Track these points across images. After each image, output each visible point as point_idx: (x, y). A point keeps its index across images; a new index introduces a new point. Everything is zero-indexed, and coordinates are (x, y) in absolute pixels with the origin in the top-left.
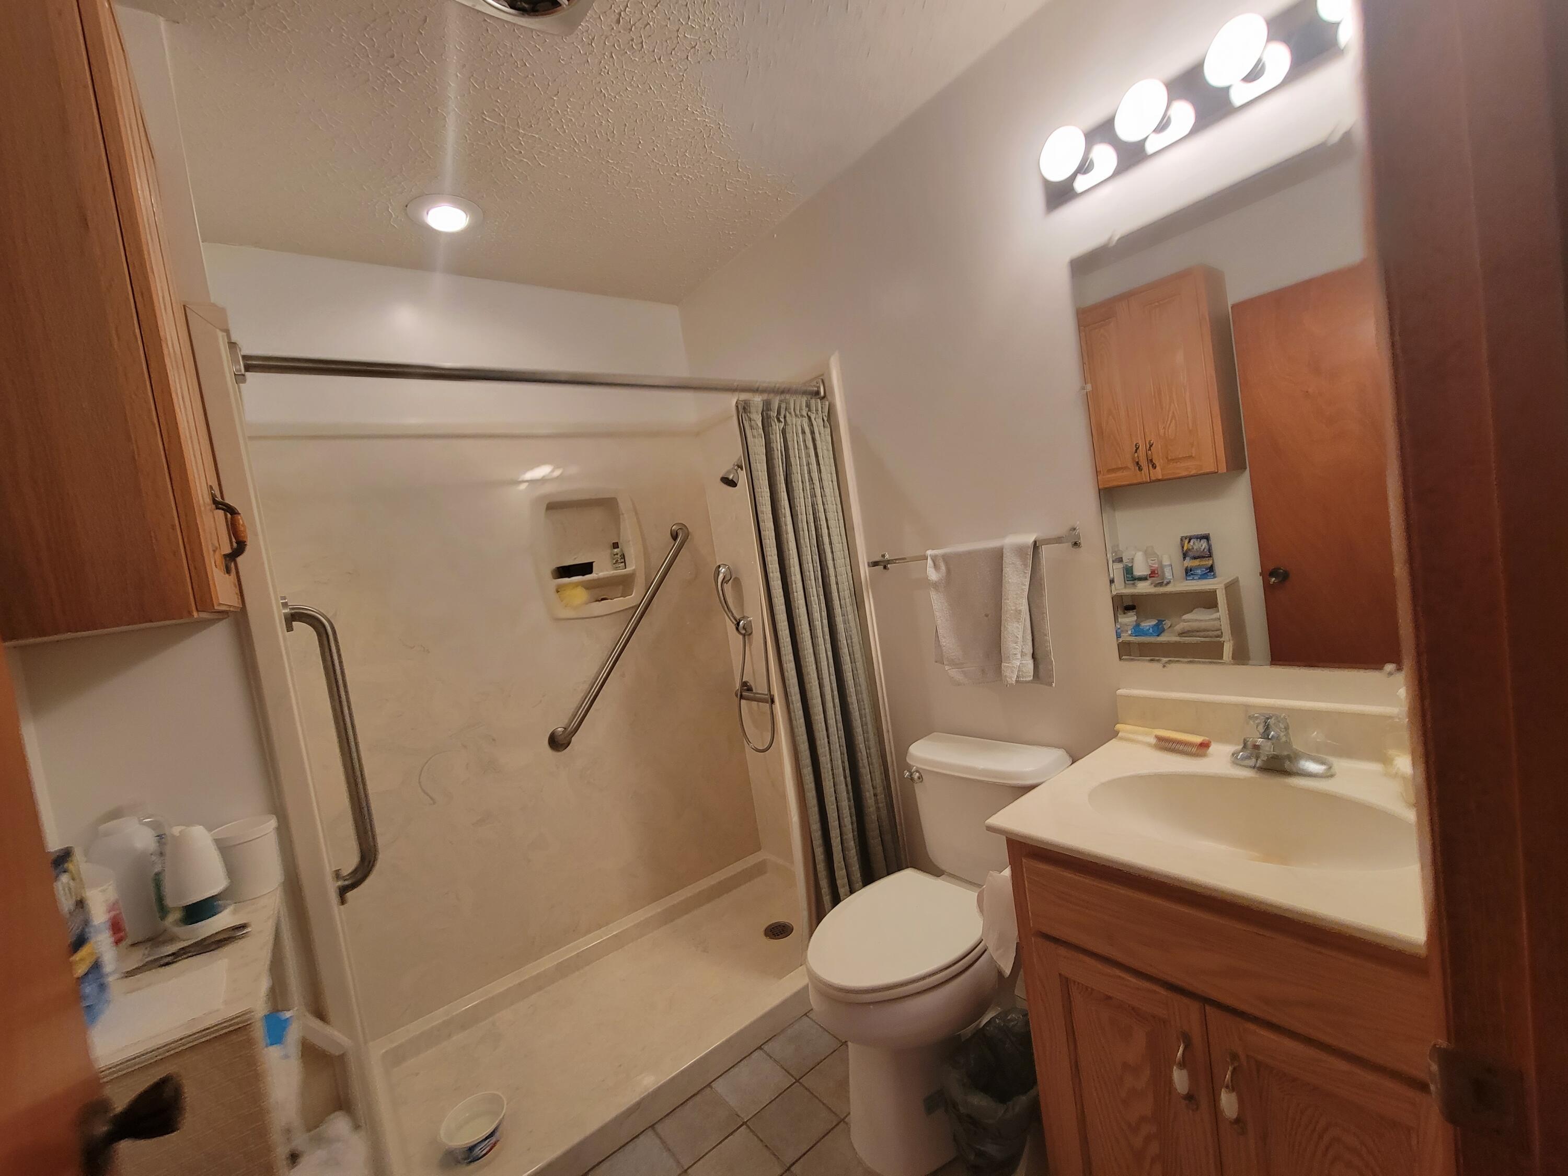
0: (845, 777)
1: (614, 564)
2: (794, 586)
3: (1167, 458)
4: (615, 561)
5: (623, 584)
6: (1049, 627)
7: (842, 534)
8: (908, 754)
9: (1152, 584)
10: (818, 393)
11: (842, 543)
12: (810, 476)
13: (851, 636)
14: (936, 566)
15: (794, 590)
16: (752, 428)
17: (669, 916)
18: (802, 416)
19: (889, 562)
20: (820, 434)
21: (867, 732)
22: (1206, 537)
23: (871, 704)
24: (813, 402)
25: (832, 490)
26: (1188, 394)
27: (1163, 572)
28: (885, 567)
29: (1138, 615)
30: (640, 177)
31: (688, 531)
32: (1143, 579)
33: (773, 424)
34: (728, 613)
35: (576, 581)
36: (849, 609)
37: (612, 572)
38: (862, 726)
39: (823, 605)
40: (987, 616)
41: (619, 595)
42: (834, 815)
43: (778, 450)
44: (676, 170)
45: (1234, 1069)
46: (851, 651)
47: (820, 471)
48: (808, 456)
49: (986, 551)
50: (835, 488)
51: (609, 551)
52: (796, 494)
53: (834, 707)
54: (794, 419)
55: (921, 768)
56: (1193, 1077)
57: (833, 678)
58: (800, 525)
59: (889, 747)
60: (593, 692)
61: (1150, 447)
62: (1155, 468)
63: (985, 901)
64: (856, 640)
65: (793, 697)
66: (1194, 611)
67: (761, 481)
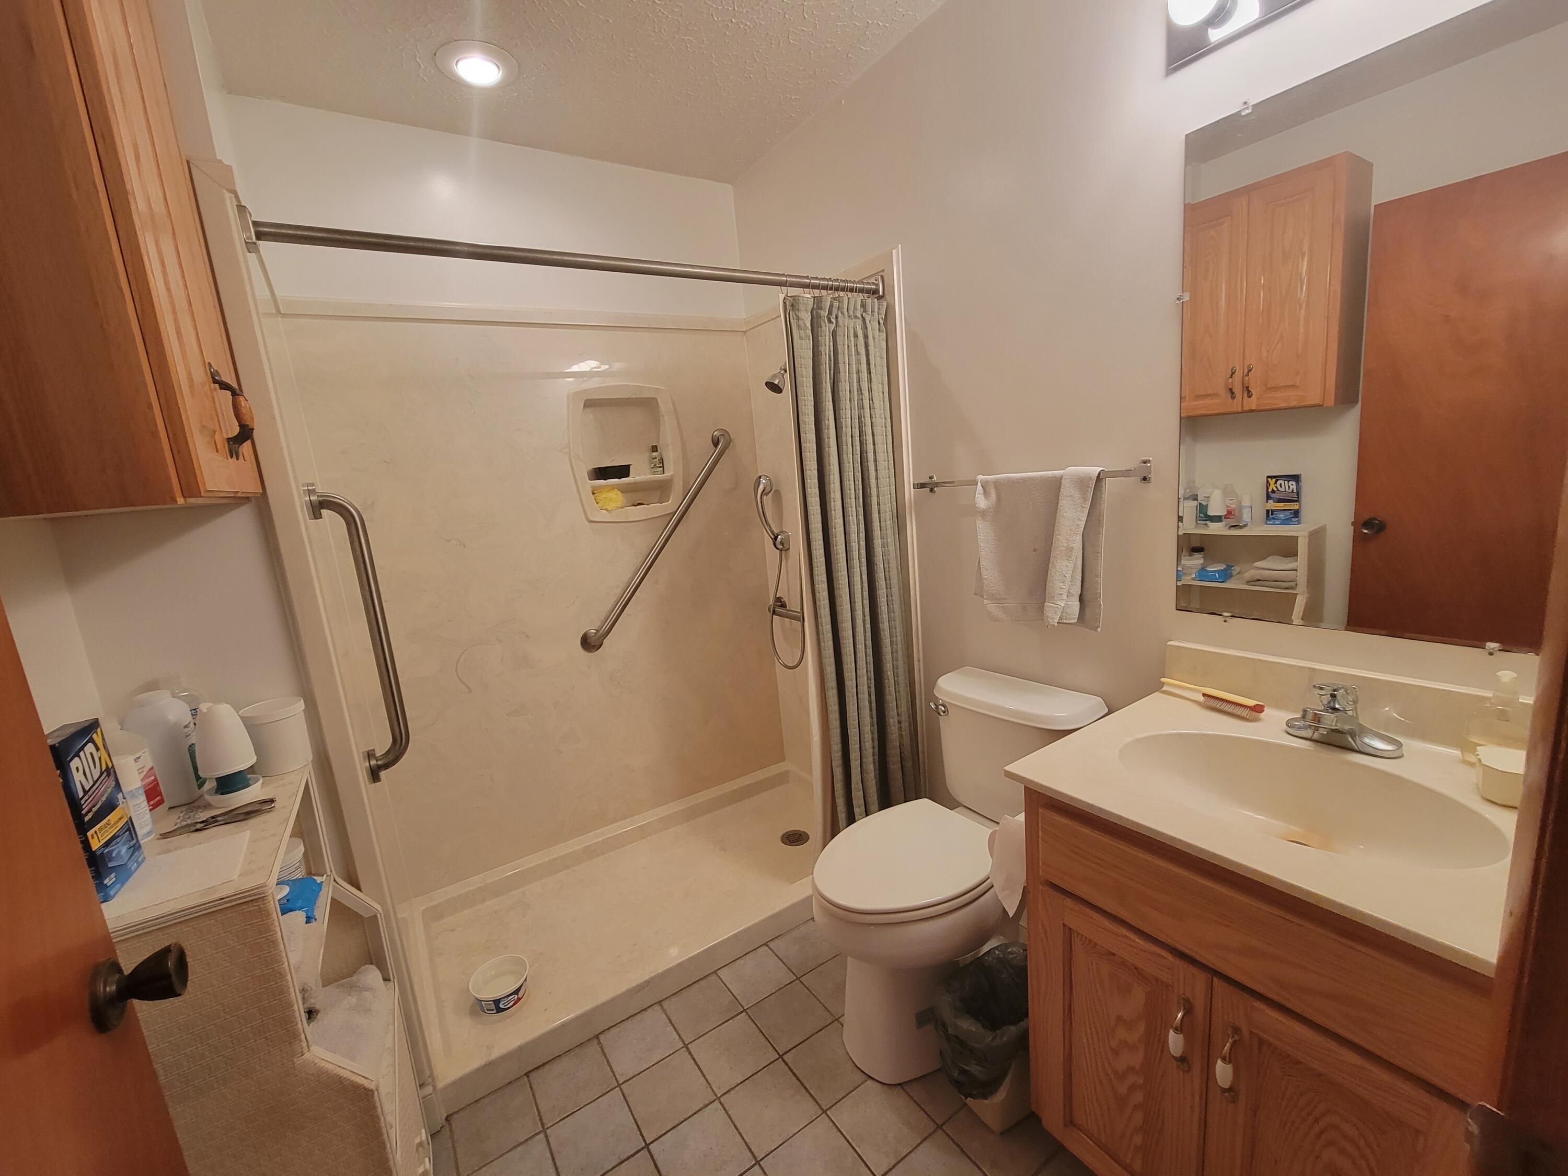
0: (870, 702)
1: (652, 468)
2: (832, 503)
3: (1266, 385)
4: (652, 465)
5: (661, 489)
6: (1101, 567)
7: (889, 451)
8: (936, 687)
9: (1226, 525)
10: (875, 292)
11: (888, 461)
12: (859, 385)
13: (888, 560)
14: (986, 493)
15: (833, 508)
16: (799, 327)
17: (691, 814)
18: (856, 317)
19: (937, 484)
20: (874, 339)
21: (897, 660)
22: (1296, 478)
23: (903, 632)
24: (869, 301)
25: (882, 402)
26: (1303, 312)
27: (1241, 514)
28: (932, 490)
29: (1204, 558)
30: (691, 23)
31: (730, 437)
32: (1218, 519)
33: (823, 324)
34: (766, 526)
35: (613, 483)
36: (890, 532)
37: (650, 476)
38: (892, 653)
39: (862, 526)
40: (1035, 550)
41: (657, 501)
42: (855, 738)
43: (826, 354)
44: (732, 15)
45: (1235, 1042)
46: (887, 576)
47: (870, 380)
48: (859, 362)
49: (1043, 480)
50: (885, 400)
51: (648, 454)
52: (842, 405)
53: (865, 632)
54: (847, 320)
55: (947, 702)
56: (1189, 1042)
57: (867, 602)
58: (844, 438)
59: (919, 675)
60: (625, 597)
61: (1248, 373)
62: (1250, 396)
63: (996, 843)
64: (893, 564)
65: (823, 619)
66: (1268, 559)
67: (805, 388)
